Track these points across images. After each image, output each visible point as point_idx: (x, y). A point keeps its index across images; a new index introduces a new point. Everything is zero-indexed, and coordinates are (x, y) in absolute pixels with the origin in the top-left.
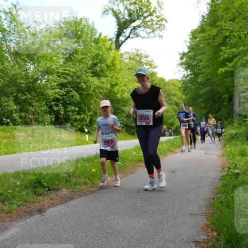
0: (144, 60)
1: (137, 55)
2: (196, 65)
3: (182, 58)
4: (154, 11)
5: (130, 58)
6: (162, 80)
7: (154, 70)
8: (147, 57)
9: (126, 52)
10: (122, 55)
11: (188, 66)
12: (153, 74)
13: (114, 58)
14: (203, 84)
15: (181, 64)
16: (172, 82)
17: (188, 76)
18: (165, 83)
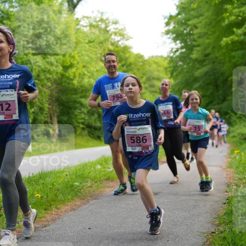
0: (111, 28)
1: (102, 20)
2: (189, 34)
3: (167, 24)
5: (91, 26)
6: (139, 56)
7: (127, 43)
8: (116, 23)
9: (84, 17)
10: (78, 21)
11: (178, 36)
12: (126, 49)
14: (201, 62)
15: (167, 33)
16: (154, 61)
17: (177, 50)
18: (144, 62)
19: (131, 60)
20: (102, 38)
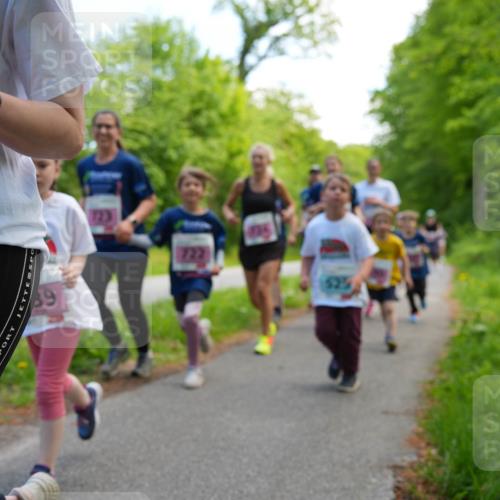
0: (295, 104)
2: (399, 116)
3: (373, 100)
4: (317, 5)
6: (331, 144)
10: (250, 94)
11: (386, 116)
12: (314, 133)
13: (235, 100)
14: (416, 154)
15: (372, 112)
16: (352, 150)
17: (384, 136)
18: (339, 151)
19: (320, 148)
20: (282, 117)
